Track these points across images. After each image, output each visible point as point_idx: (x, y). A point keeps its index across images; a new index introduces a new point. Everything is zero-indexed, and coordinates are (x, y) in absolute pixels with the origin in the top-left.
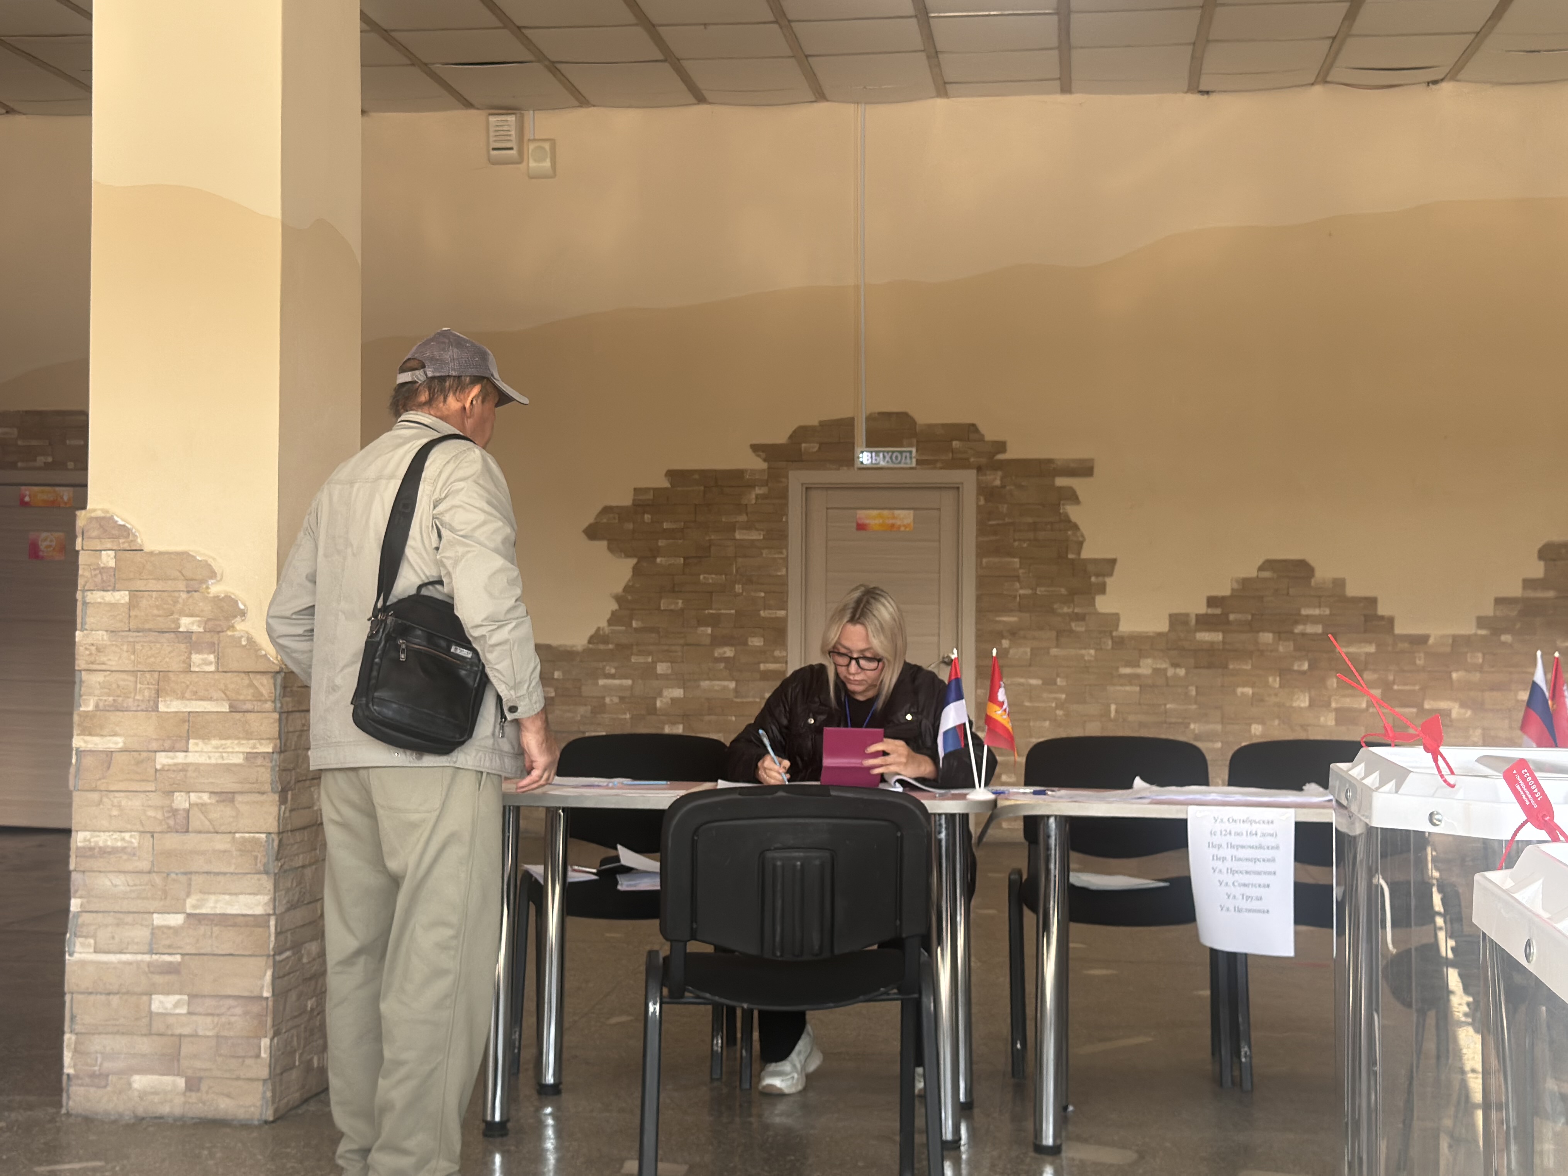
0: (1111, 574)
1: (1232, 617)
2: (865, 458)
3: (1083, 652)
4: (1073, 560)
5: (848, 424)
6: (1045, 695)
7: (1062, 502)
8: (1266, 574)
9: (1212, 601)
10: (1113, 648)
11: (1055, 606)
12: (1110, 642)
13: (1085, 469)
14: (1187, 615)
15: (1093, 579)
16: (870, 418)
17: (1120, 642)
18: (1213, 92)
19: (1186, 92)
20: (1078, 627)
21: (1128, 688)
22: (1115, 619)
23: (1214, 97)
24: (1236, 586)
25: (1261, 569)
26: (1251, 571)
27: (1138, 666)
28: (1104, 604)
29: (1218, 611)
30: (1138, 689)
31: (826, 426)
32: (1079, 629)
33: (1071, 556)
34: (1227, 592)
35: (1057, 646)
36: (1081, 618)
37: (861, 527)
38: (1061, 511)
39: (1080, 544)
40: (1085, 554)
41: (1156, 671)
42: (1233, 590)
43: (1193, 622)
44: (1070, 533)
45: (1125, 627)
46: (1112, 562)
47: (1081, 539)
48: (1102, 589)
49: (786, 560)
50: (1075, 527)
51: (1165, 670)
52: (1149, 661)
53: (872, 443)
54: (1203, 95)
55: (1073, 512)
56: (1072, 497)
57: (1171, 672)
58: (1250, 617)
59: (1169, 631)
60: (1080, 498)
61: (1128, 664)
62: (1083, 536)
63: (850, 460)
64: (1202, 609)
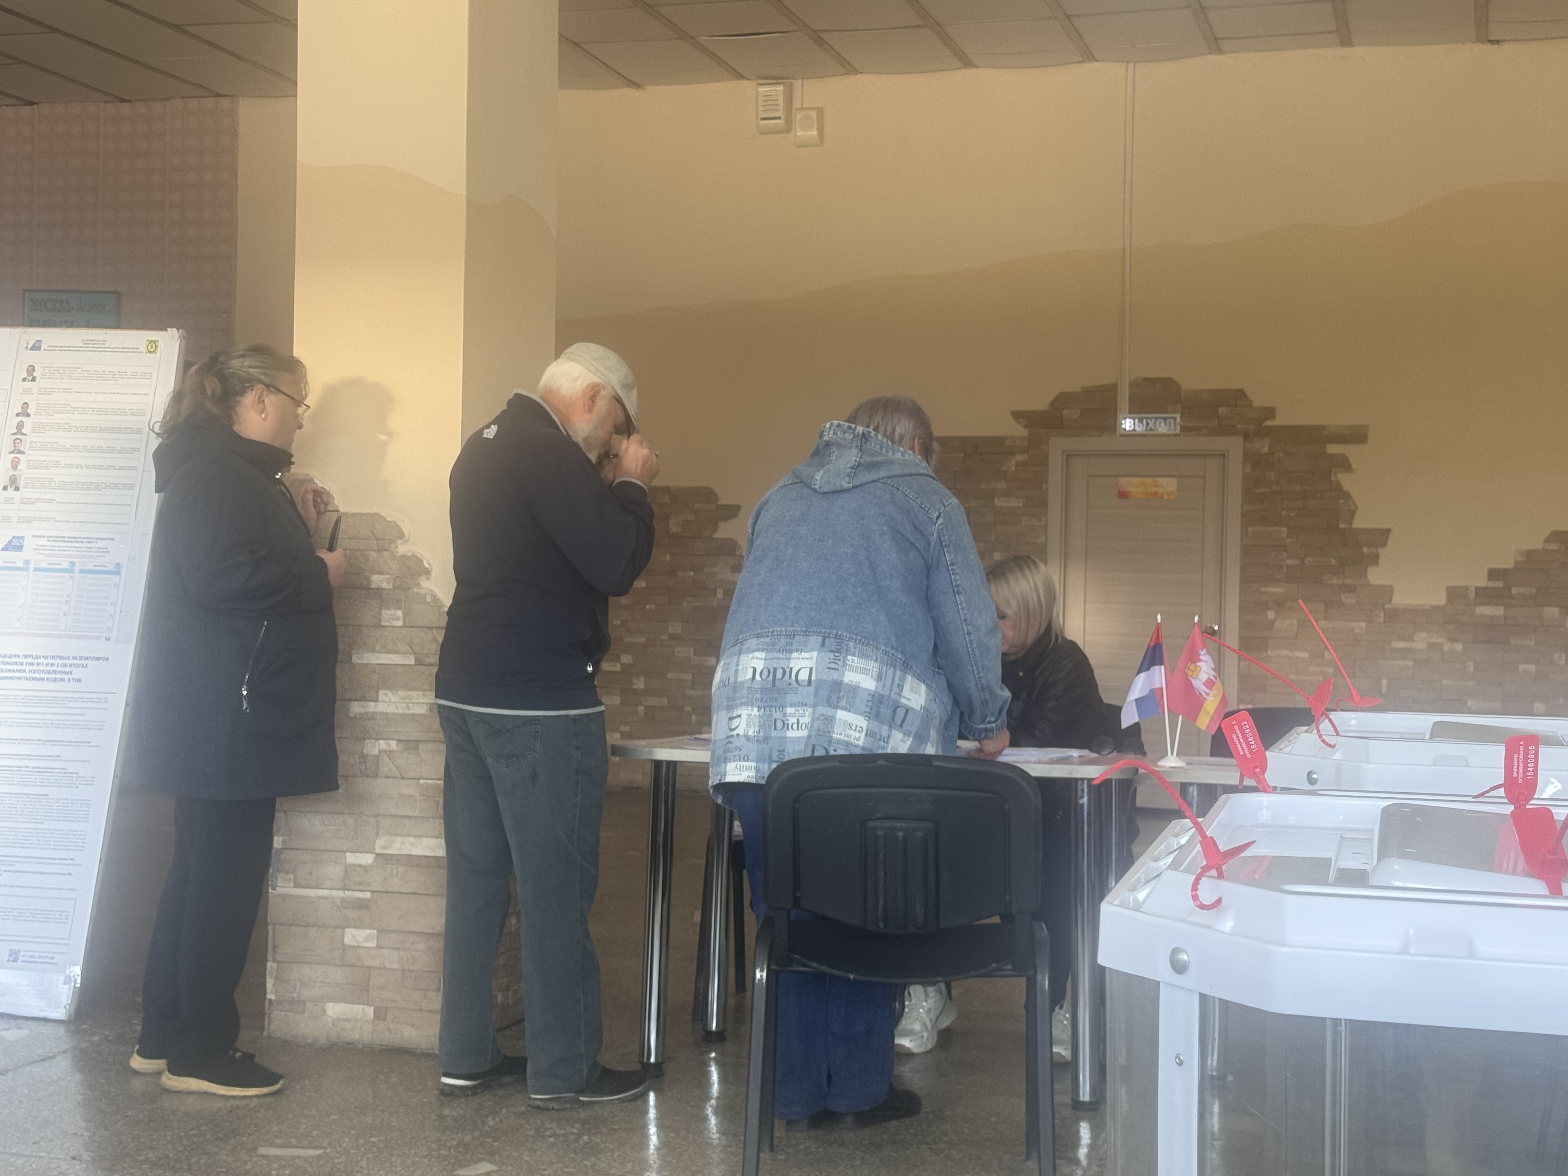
0: (1384, 545)
1: (1514, 591)
2: (1128, 424)
3: (1353, 624)
4: (1344, 529)
5: (1111, 391)
6: (1312, 668)
7: (1334, 469)
8: (1554, 546)
9: (1493, 574)
10: (1385, 621)
11: (1324, 577)
12: (1382, 615)
13: (1358, 436)
14: (1466, 588)
15: (1365, 549)
16: (1132, 385)
17: (1394, 615)
18: (1505, 41)
19: (1476, 42)
20: (1349, 599)
21: (1400, 663)
22: (1388, 592)
23: (1506, 47)
24: (1520, 558)
25: (1547, 540)
26: (1537, 543)
27: (1413, 640)
28: (1376, 576)
29: (1500, 584)
30: (1411, 663)
31: (1087, 392)
32: (1349, 601)
33: (1342, 526)
34: (1510, 565)
35: (1325, 619)
36: (1351, 589)
37: (1123, 495)
38: (1332, 479)
39: (1352, 514)
40: (1359, 523)
41: (1431, 645)
42: (1516, 562)
43: (1472, 596)
44: (1341, 501)
45: (1399, 600)
46: (1386, 532)
47: (1353, 508)
48: (1375, 560)
49: (1045, 527)
50: (1347, 496)
51: (1442, 644)
52: (1424, 635)
53: (1137, 408)
54: (1493, 44)
55: (1345, 481)
56: (1345, 465)
57: (1447, 647)
58: (1534, 591)
59: (1447, 604)
60: (1354, 465)
61: (1402, 638)
62: (1355, 505)
63: (1113, 426)
64: (1483, 582)
